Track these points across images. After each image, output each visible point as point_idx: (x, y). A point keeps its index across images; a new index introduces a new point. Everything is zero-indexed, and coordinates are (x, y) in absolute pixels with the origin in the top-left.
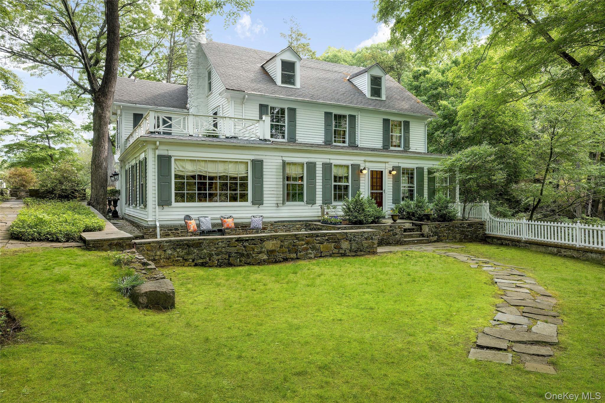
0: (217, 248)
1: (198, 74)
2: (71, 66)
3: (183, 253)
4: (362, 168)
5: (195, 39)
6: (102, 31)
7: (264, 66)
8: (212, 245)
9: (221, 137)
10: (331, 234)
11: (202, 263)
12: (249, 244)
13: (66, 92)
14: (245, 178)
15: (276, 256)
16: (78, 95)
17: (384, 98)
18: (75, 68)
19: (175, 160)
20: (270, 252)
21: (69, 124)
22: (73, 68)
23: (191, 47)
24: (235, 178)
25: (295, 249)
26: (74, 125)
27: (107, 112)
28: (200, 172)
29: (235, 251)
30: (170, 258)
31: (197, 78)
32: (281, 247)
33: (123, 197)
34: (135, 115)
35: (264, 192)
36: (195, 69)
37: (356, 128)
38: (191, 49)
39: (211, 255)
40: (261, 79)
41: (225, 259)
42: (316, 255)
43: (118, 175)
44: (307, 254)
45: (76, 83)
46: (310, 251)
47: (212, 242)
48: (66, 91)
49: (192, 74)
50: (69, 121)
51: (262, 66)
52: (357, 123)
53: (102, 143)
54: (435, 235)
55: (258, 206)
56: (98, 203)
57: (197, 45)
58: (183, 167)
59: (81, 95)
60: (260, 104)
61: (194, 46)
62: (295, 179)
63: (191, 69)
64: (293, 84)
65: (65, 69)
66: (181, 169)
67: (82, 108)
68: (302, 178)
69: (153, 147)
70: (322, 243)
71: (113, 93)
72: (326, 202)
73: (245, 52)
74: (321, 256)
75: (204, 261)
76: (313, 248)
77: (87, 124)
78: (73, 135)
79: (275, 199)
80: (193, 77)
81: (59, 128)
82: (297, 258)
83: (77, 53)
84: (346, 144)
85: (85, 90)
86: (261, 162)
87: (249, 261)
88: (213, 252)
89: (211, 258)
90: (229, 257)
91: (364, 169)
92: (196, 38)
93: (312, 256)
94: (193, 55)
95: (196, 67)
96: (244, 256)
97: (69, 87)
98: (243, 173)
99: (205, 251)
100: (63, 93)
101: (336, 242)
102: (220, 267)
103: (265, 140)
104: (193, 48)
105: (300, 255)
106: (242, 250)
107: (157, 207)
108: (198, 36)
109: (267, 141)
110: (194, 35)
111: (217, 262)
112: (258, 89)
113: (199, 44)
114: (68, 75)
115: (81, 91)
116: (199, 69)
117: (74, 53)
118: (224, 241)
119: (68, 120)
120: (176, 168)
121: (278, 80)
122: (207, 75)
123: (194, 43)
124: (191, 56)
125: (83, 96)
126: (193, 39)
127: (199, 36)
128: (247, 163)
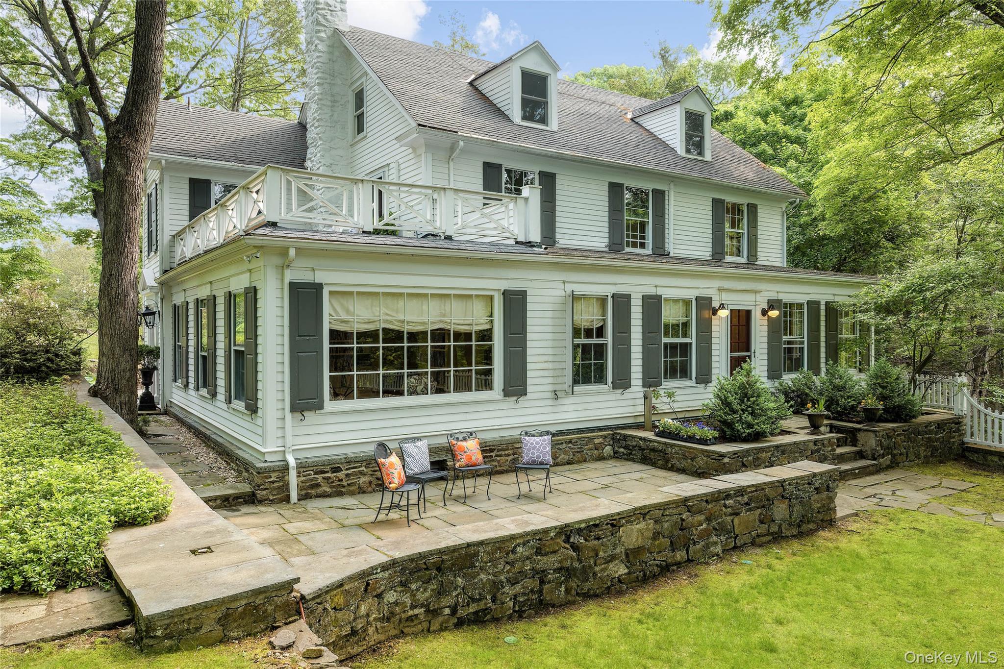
0: (512, 564)
1: (333, 96)
2: (33, 86)
3: (427, 594)
4: (716, 304)
5: (327, 20)
6: (101, 15)
7: (475, 83)
8: (501, 558)
9: (404, 234)
10: (754, 489)
11: (476, 613)
12: (586, 540)
13: (24, 136)
14: (486, 335)
15: (646, 563)
16: (49, 143)
17: (708, 157)
18: (42, 89)
19: (331, 293)
20: (632, 555)
21: (31, 201)
22: (38, 89)
23: (318, 38)
24: (468, 336)
25: (684, 536)
26: (41, 202)
27: (138, 173)
28: (386, 321)
29: (557, 565)
30: (393, 614)
31: (329, 103)
32: (656, 535)
33: (165, 365)
34: (193, 183)
35: (529, 366)
36: (326, 86)
37: (667, 217)
38: (317, 42)
39: (496, 586)
40: (478, 108)
41: (532, 591)
42: (726, 544)
43: (153, 314)
44: (707, 546)
45: (46, 119)
46: (715, 538)
47: (499, 548)
48: (24, 134)
49: (320, 96)
50: (31, 194)
51: (471, 83)
52: (667, 207)
53: (125, 246)
54: (888, 454)
55: (515, 398)
56: (117, 391)
57: (329, 32)
58: (348, 312)
59: (54, 142)
60: (484, 163)
61: (323, 35)
62: (589, 333)
63: (319, 84)
64: (544, 120)
65: (22, 90)
66: (344, 317)
67: (56, 169)
68: (600, 332)
69: (277, 261)
70: (737, 514)
71: (153, 128)
72: (651, 381)
73: (428, 54)
74: (735, 548)
75: (482, 605)
76: (721, 529)
77: (68, 200)
78: (38, 222)
79: (550, 380)
80: (322, 102)
81: (11, 208)
82: (689, 561)
83: (48, 59)
84: (648, 251)
85: (65, 133)
86: (523, 294)
87: (587, 586)
88: (502, 578)
89: (499, 595)
90: (542, 582)
91: (722, 306)
92: (329, 17)
93: (718, 549)
94: (321, 54)
95: (328, 81)
96: (575, 575)
97: (30, 127)
98: (482, 321)
99: (483, 576)
100: (17, 138)
101: (763, 507)
102: (521, 617)
103: (530, 244)
104: (321, 40)
105: (694, 553)
106: (572, 558)
107: (288, 415)
108: (331, 15)
109: (534, 246)
110: (323, 12)
111: (511, 604)
112: (481, 129)
113: (334, 31)
114: (28, 102)
115: (55, 136)
116: (334, 84)
117: (42, 60)
118: (528, 541)
119: (29, 192)
120: (333, 314)
121: (516, 113)
122: (351, 98)
123: (323, 28)
124: (318, 57)
125: (58, 146)
126: (321, 19)
127: (334, 13)
128: (491, 298)
